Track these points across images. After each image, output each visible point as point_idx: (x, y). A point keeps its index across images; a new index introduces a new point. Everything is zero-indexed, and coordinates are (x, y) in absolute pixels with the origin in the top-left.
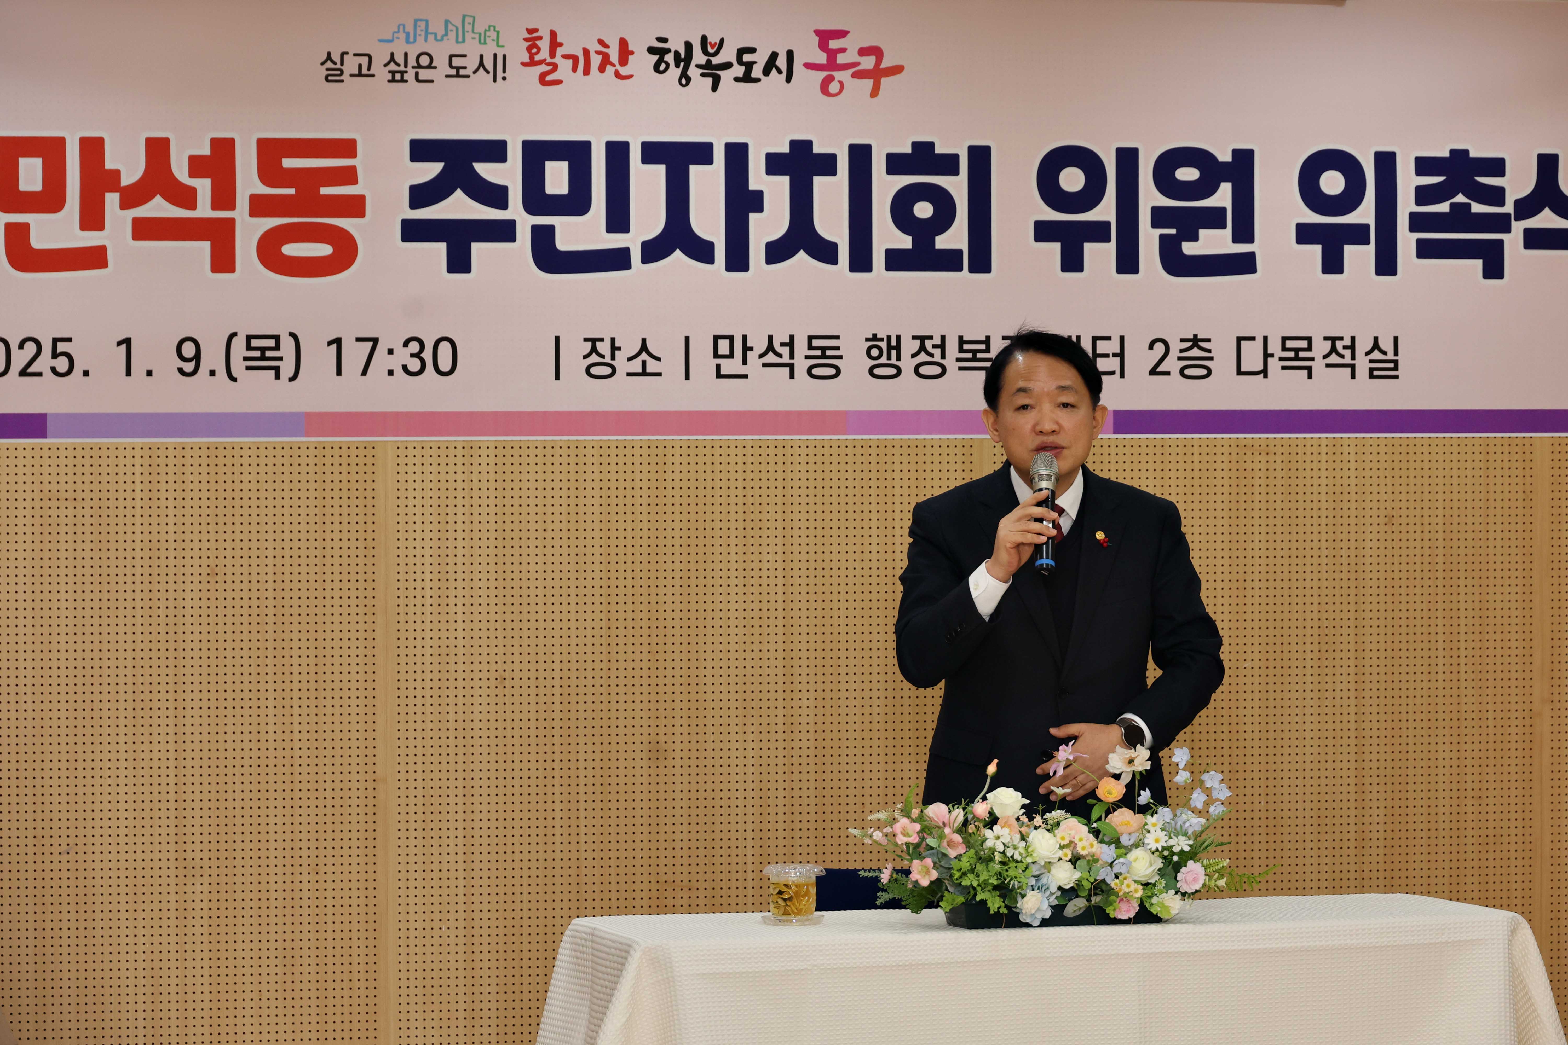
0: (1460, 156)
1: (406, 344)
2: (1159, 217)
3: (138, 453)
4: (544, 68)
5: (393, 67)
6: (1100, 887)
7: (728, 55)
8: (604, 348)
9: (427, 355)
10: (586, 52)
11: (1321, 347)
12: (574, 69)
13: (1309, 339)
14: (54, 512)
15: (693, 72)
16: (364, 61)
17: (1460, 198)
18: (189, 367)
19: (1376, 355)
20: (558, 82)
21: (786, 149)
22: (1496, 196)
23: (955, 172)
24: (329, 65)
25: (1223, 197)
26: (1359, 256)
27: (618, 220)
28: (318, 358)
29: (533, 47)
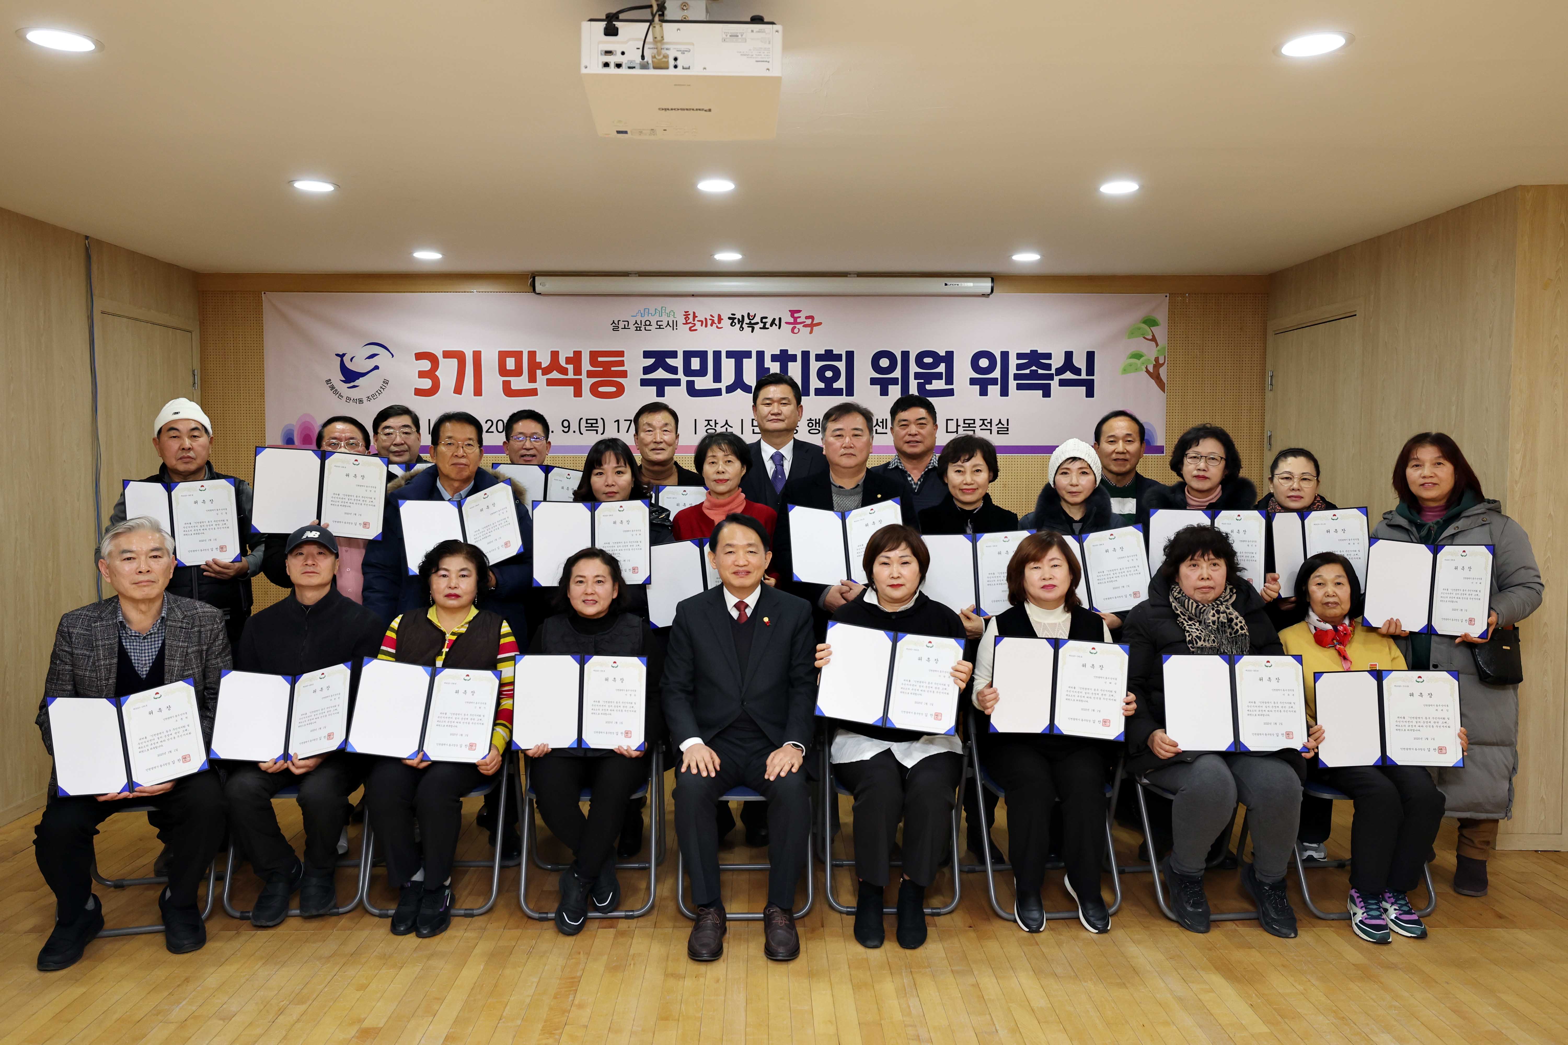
0: (1034, 352)
2: (917, 376)
4: (691, 325)
5: (636, 325)
7: (757, 319)
8: (712, 423)
10: (706, 319)
11: (978, 423)
12: (702, 325)
13: (974, 420)
15: (745, 326)
16: (626, 323)
17: (1034, 368)
18: (566, 430)
19: (1000, 426)
20: (696, 330)
21: (778, 353)
22: (1048, 367)
23: (841, 360)
24: (614, 325)
25: (942, 368)
26: (994, 390)
27: (717, 378)
28: (611, 426)
29: (687, 318)
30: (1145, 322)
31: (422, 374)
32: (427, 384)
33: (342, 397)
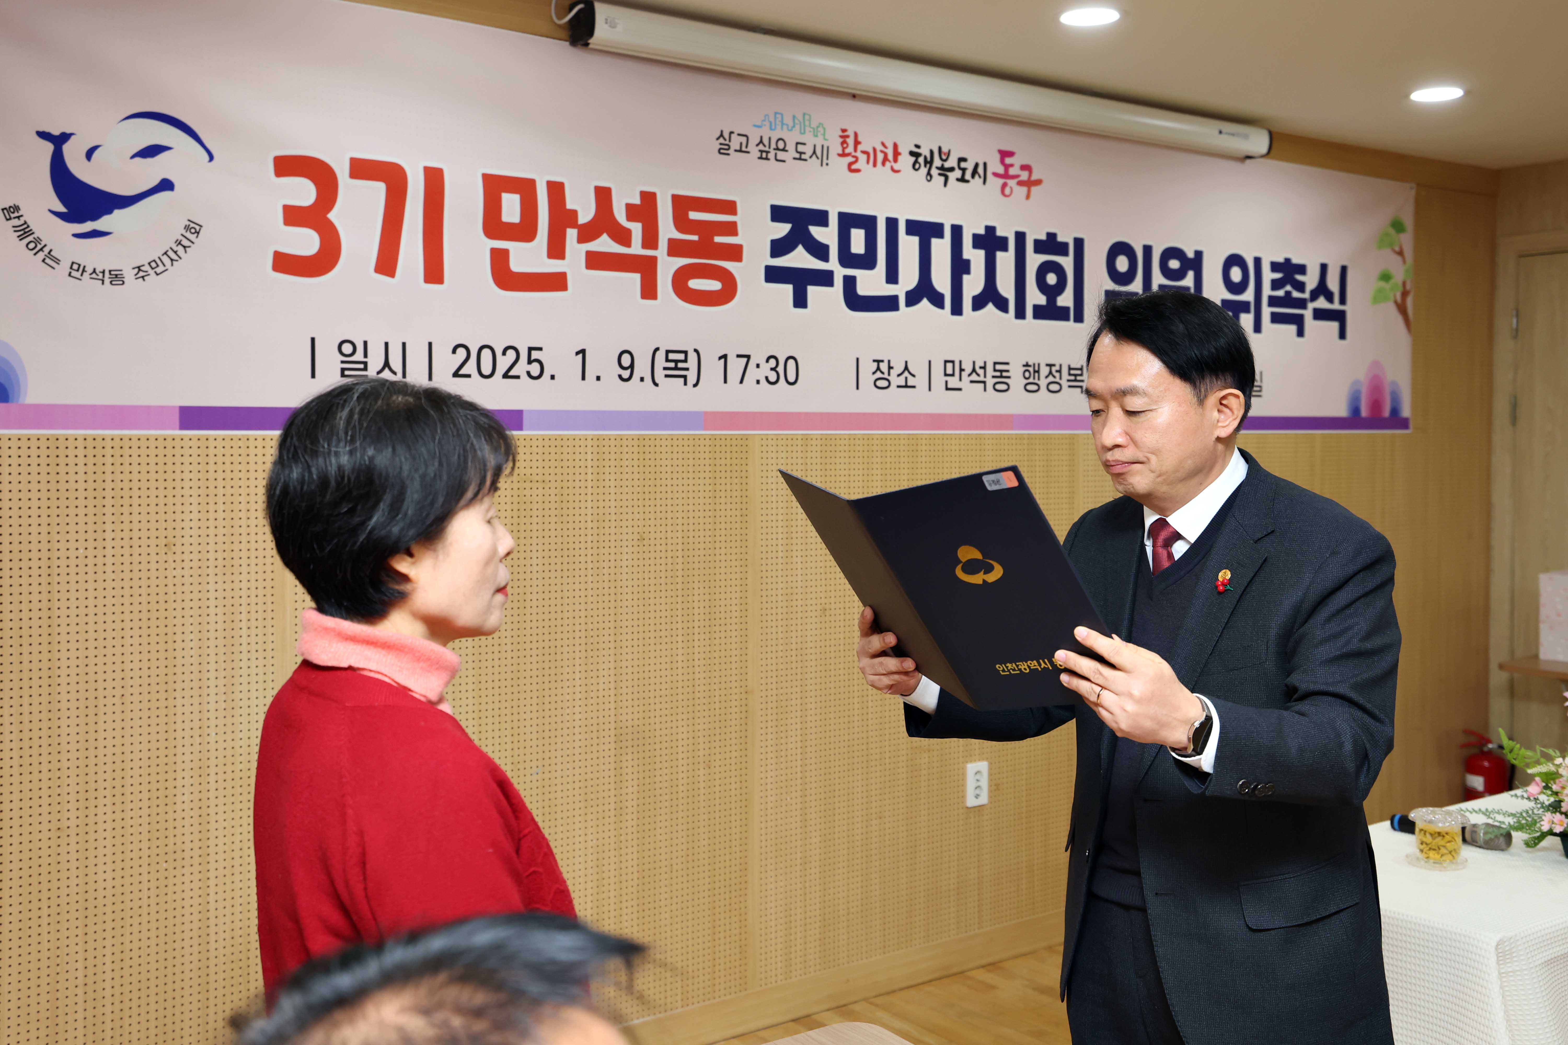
0: (1288, 261)
1: (767, 361)
4: (850, 159)
5: (761, 147)
7: (952, 162)
8: (884, 367)
9: (780, 369)
10: (875, 150)
12: (868, 162)
14: (528, 492)
15: (935, 172)
16: (744, 140)
17: (1288, 288)
18: (626, 374)
20: (858, 171)
21: (982, 232)
22: (1300, 287)
23: (1067, 254)
24: (721, 140)
25: (1189, 280)
27: (892, 274)
28: (712, 369)
29: (844, 143)
30: (1394, 225)
31: (293, 216)
32: (306, 242)
33: (57, 261)
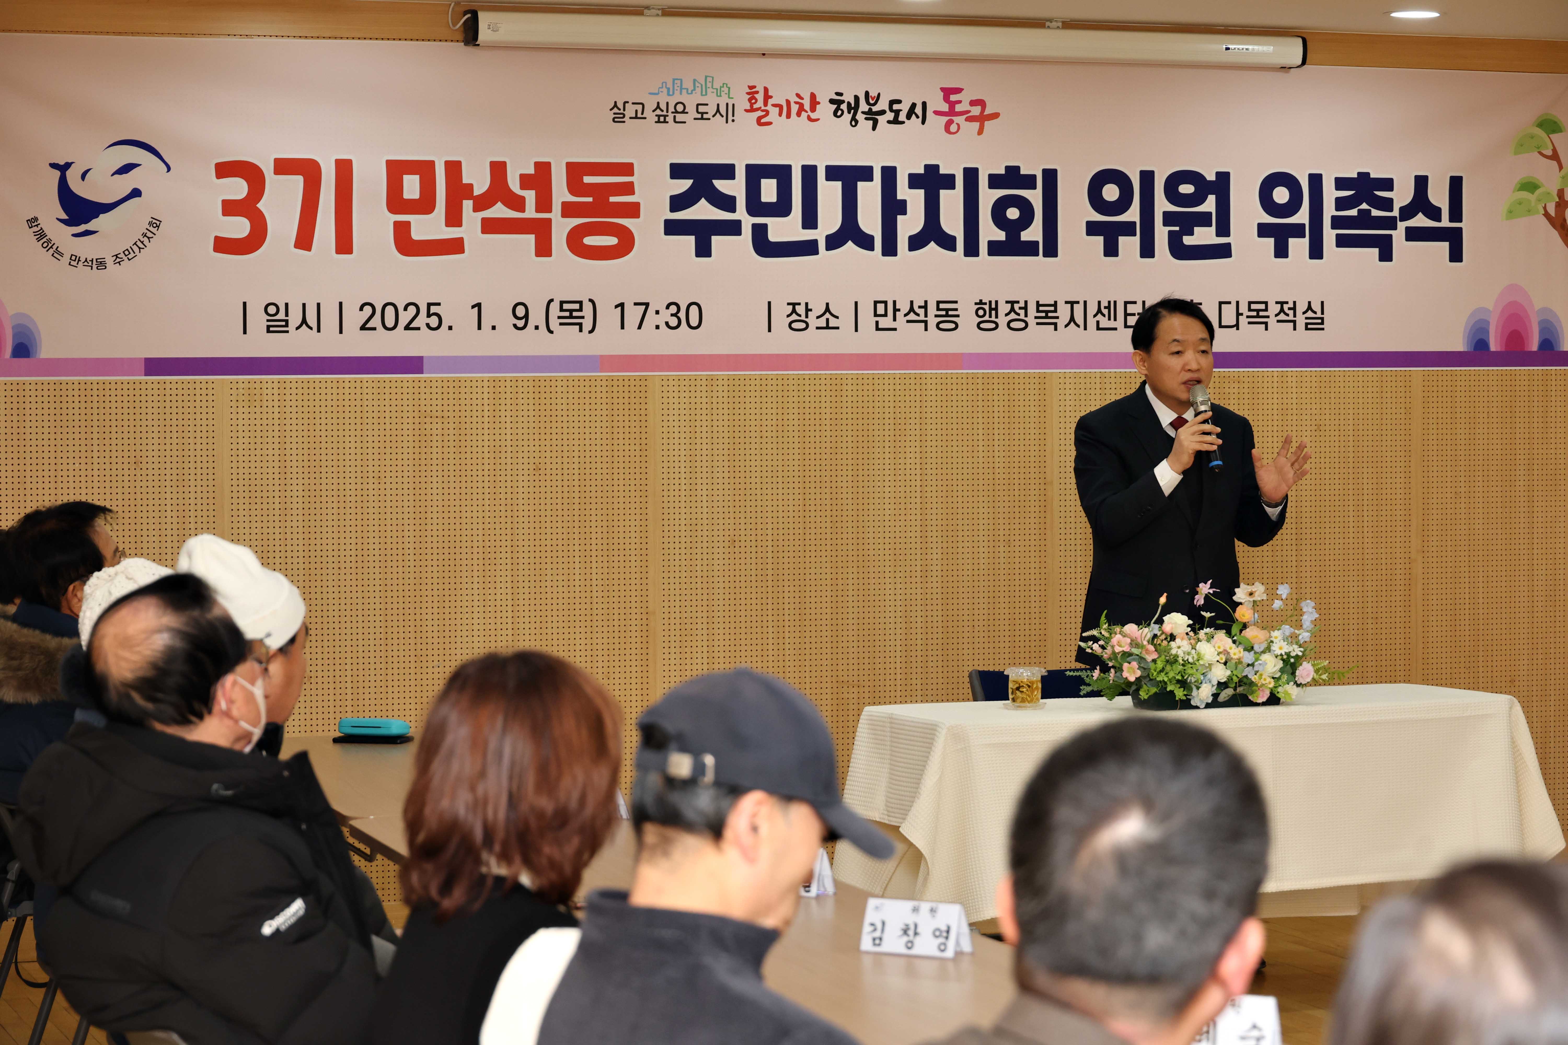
0: (1364, 176)
1: (668, 307)
2: (1169, 219)
3: (486, 384)
4: (760, 113)
5: (658, 112)
6: (1244, 681)
7: (883, 105)
8: (801, 309)
9: (682, 315)
10: (788, 102)
11: (1274, 309)
12: (780, 114)
13: (1266, 303)
14: (428, 426)
15: (860, 117)
16: (639, 107)
17: (1364, 206)
18: (521, 323)
19: (1310, 314)
20: (770, 123)
21: (922, 171)
22: (1387, 204)
23: (1034, 187)
24: (616, 110)
25: (1209, 205)
26: (1299, 246)
27: (810, 220)
28: (608, 317)
29: (752, 99)
30: (1541, 125)
31: (230, 208)
32: (239, 227)
33: (61, 255)
